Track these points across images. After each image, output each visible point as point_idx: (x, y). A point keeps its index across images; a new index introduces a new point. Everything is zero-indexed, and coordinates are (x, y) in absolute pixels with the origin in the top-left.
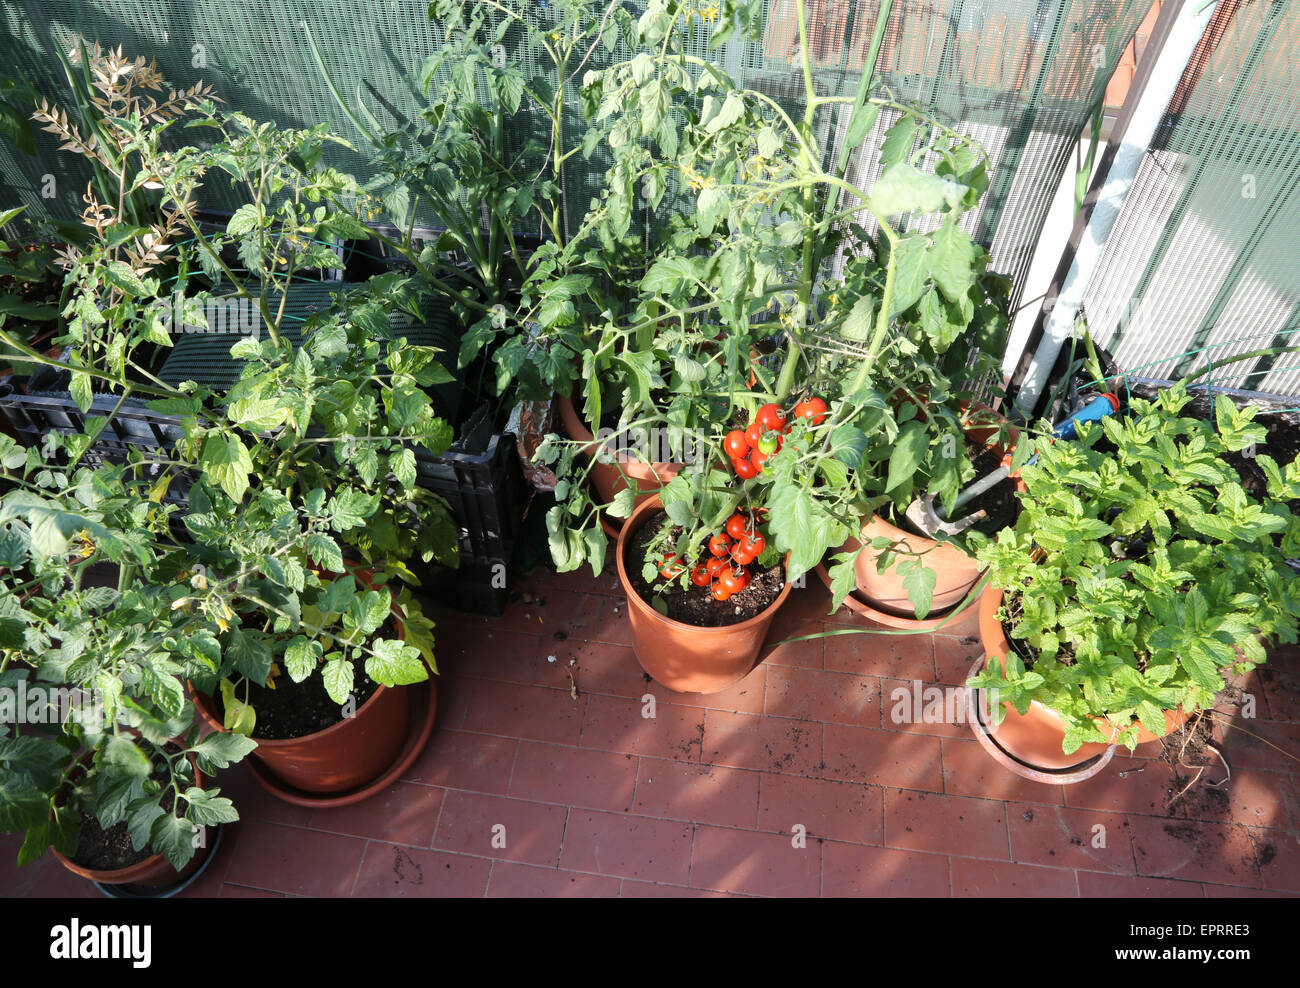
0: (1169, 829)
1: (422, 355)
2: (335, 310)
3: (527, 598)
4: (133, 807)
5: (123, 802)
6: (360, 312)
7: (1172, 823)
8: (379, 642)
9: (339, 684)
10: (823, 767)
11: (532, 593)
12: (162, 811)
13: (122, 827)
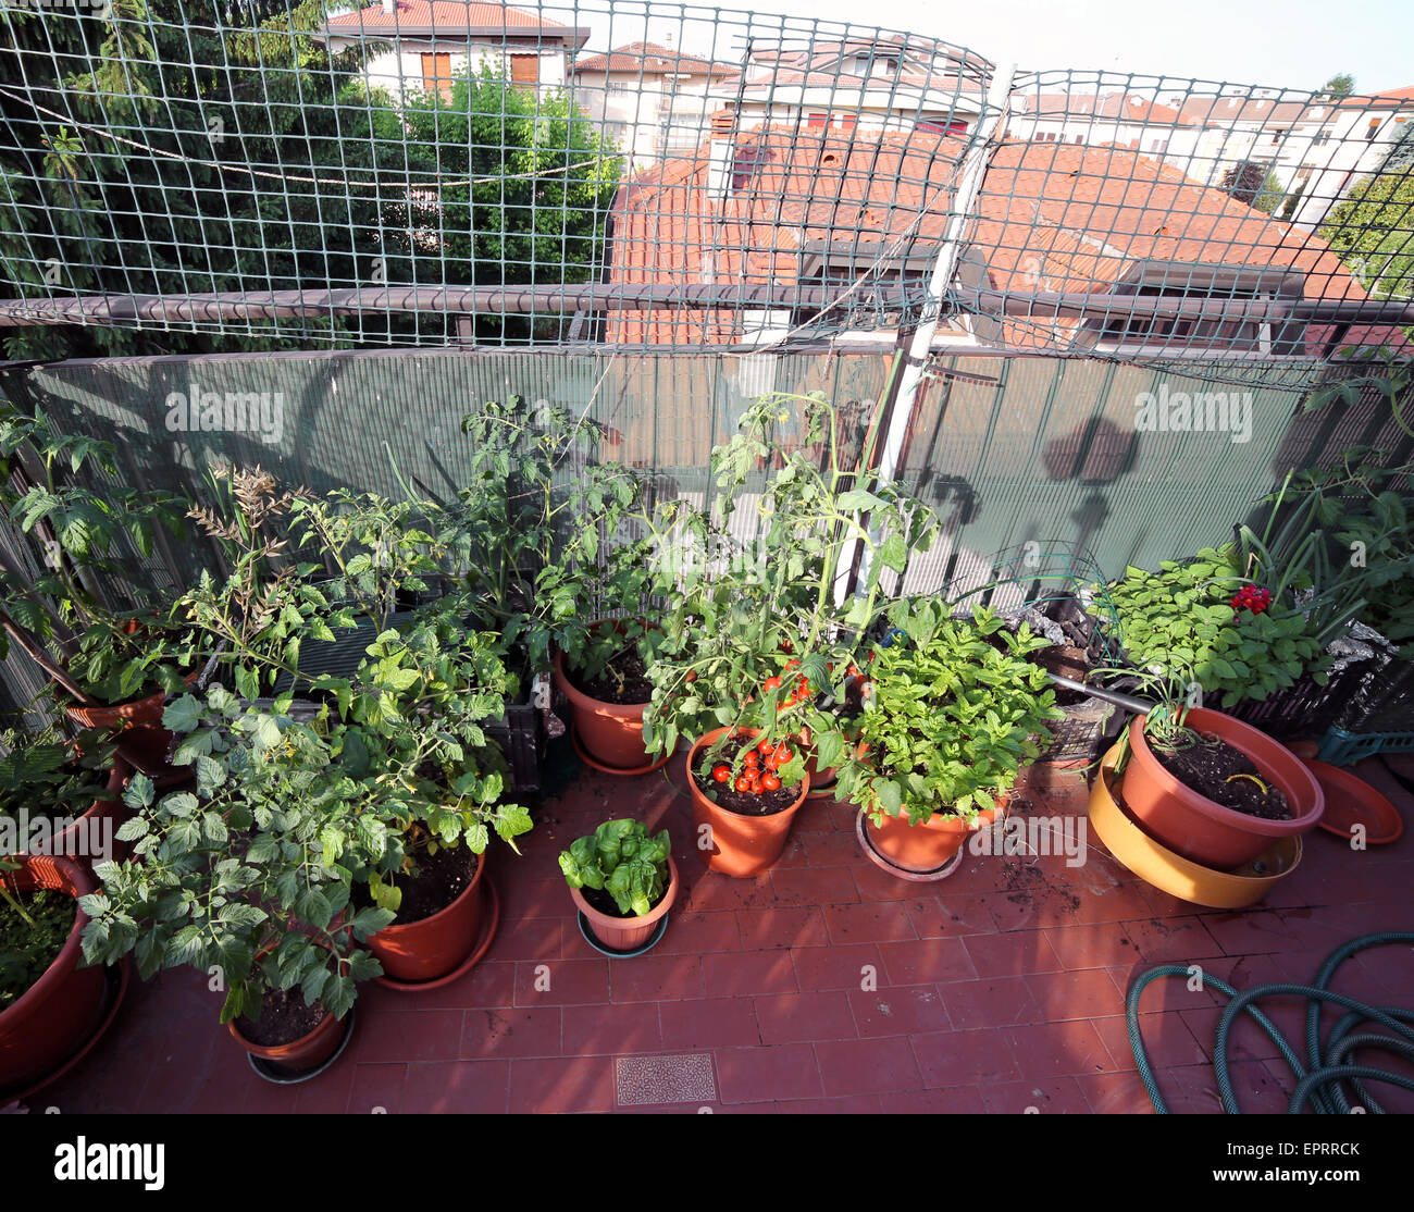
0: (1010, 898)
1: (489, 638)
2: (419, 619)
3: (547, 820)
4: (306, 970)
5: (298, 968)
6: (443, 617)
7: (1013, 894)
8: (501, 807)
9: (477, 841)
10: (777, 899)
11: (548, 815)
12: (329, 973)
13: (296, 992)
